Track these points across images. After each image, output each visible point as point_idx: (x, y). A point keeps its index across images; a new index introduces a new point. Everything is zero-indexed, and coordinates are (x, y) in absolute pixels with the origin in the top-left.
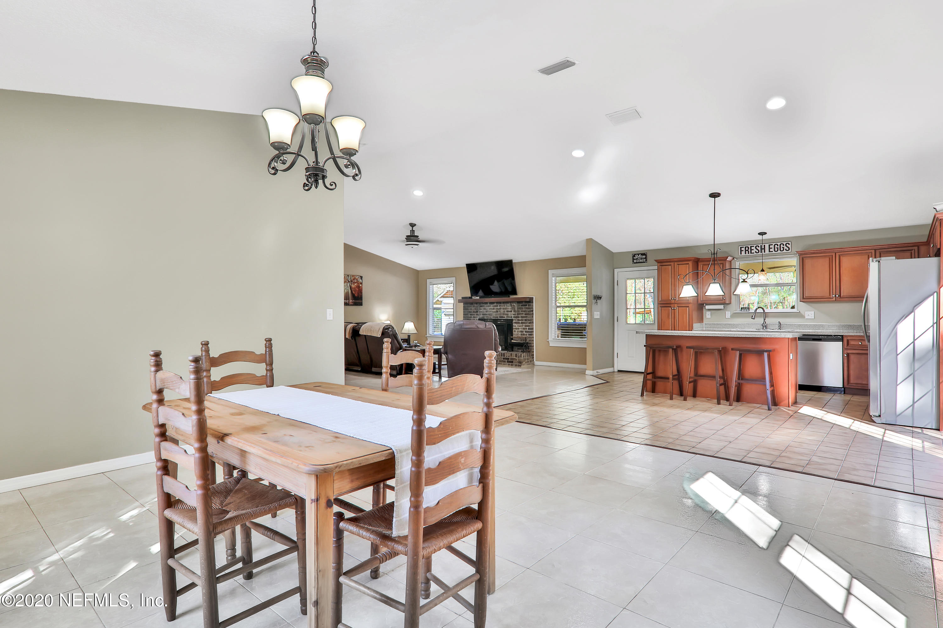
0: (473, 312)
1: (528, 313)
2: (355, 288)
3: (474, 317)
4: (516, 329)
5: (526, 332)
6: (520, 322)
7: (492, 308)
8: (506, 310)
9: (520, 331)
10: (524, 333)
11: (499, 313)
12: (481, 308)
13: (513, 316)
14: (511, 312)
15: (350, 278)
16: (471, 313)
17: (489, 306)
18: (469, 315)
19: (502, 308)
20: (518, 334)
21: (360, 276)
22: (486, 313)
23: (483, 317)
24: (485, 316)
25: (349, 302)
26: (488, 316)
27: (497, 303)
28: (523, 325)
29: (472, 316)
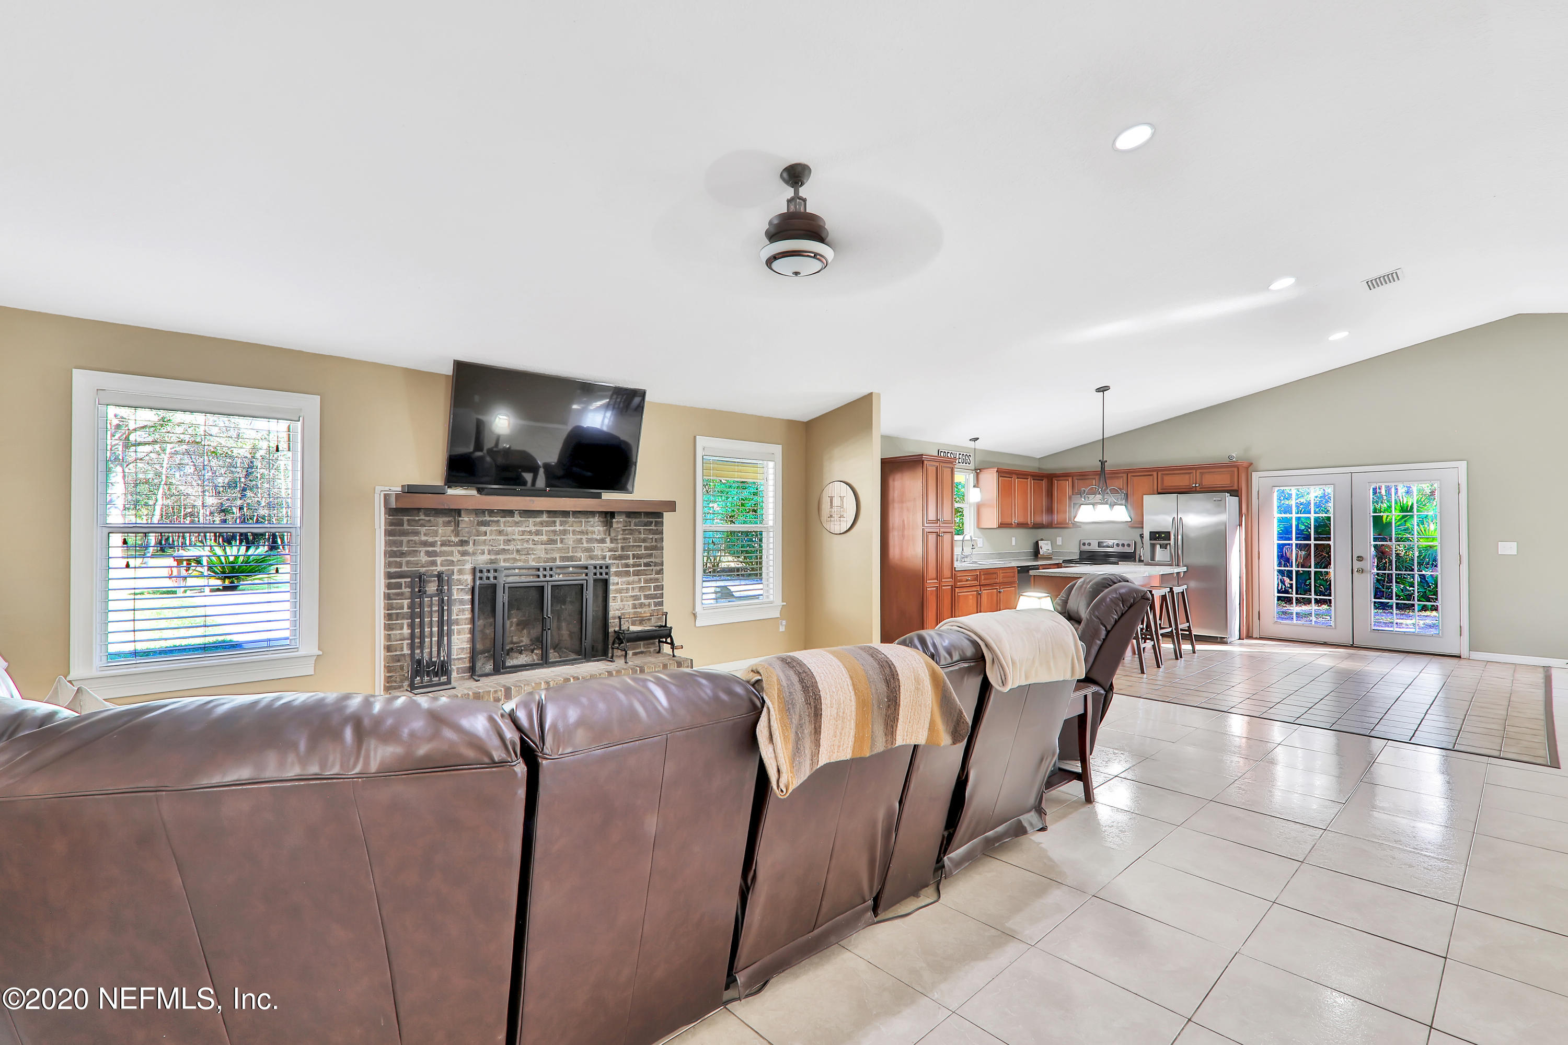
0: (441, 545)
1: (654, 544)
3: (452, 563)
4: (619, 591)
5: (647, 597)
6: (631, 569)
7: (533, 529)
8: (584, 537)
9: (632, 596)
10: (643, 601)
11: (559, 545)
12: (483, 529)
13: (608, 554)
14: (602, 541)
16: (430, 549)
17: (517, 524)
18: (422, 554)
19: (571, 529)
20: (624, 605)
22: (507, 547)
23: (492, 562)
24: (498, 557)
26: (515, 555)
27: (552, 513)
28: (640, 579)
29: (439, 560)
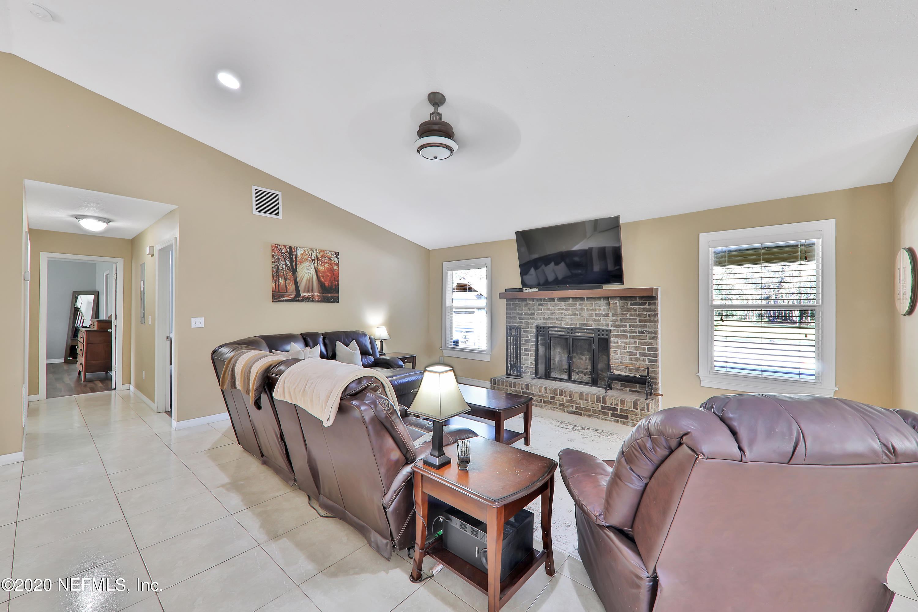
0: (524, 315)
1: (648, 318)
2: (325, 271)
3: (528, 323)
4: (619, 347)
5: (641, 354)
6: (628, 335)
7: (565, 307)
8: (594, 313)
9: (628, 352)
10: (638, 356)
11: (579, 317)
12: (541, 307)
13: (610, 323)
14: (607, 315)
15: (315, 254)
16: (520, 316)
17: (556, 305)
18: (517, 318)
19: (586, 307)
20: (622, 357)
21: (335, 252)
22: (551, 317)
23: (545, 323)
24: (547, 321)
25: (312, 296)
26: (555, 321)
27: (574, 299)
28: (636, 342)
29: (523, 321)
